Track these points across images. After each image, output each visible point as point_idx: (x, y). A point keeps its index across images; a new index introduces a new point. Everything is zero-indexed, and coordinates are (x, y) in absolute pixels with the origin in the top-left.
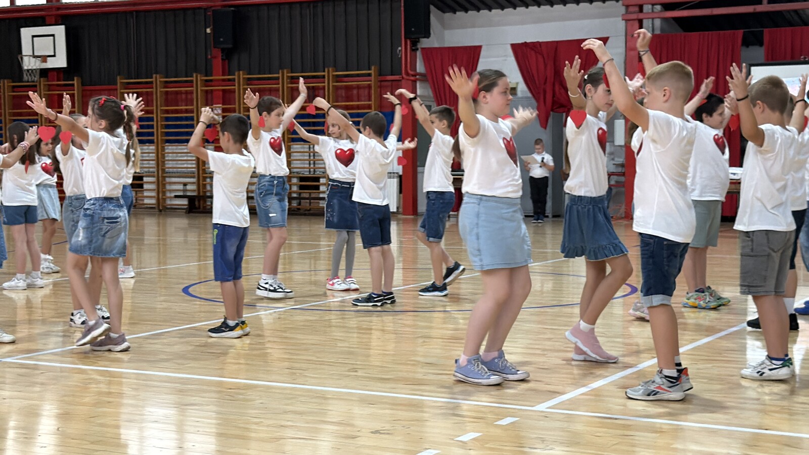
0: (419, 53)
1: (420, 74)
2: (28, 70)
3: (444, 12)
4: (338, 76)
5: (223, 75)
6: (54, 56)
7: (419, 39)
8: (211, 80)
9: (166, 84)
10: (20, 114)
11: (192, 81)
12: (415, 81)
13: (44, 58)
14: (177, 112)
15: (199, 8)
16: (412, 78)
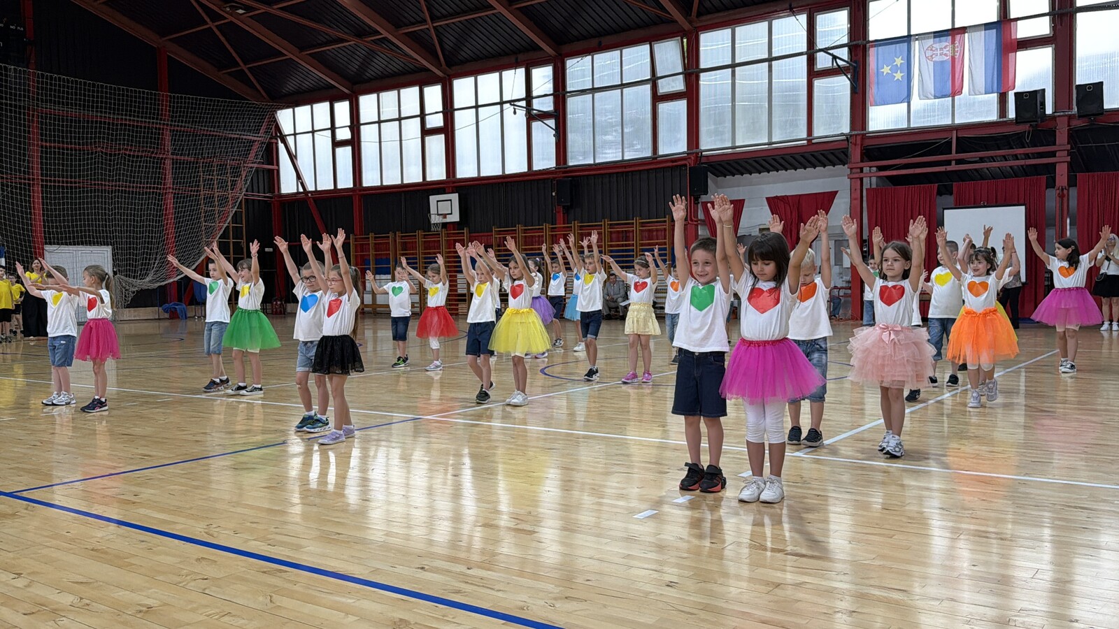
0: (700, 205)
1: (701, 220)
2: (434, 224)
3: (718, 177)
4: (643, 223)
5: (564, 224)
6: (451, 214)
7: (700, 195)
8: (556, 228)
9: (525, 231)
10: (430, 253)
11: (543, 229)
12: (697, 225)
13: (445, 216)
14: (532, 249)
15: (548, 179)
16: (695, 223)
